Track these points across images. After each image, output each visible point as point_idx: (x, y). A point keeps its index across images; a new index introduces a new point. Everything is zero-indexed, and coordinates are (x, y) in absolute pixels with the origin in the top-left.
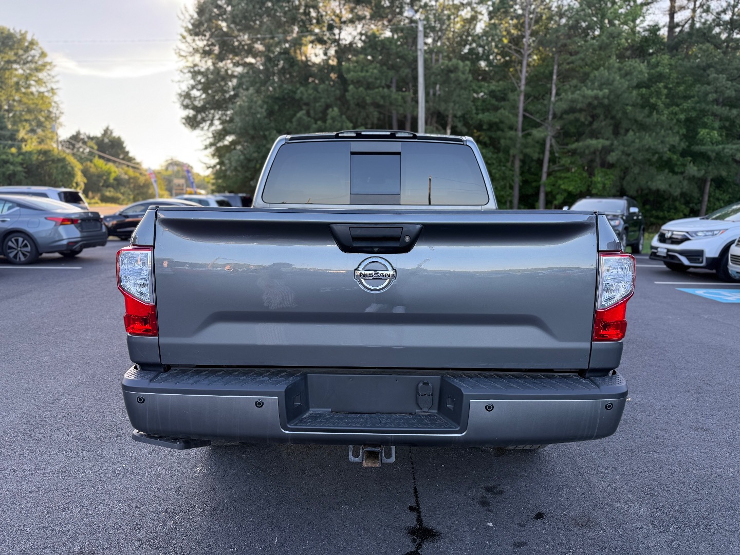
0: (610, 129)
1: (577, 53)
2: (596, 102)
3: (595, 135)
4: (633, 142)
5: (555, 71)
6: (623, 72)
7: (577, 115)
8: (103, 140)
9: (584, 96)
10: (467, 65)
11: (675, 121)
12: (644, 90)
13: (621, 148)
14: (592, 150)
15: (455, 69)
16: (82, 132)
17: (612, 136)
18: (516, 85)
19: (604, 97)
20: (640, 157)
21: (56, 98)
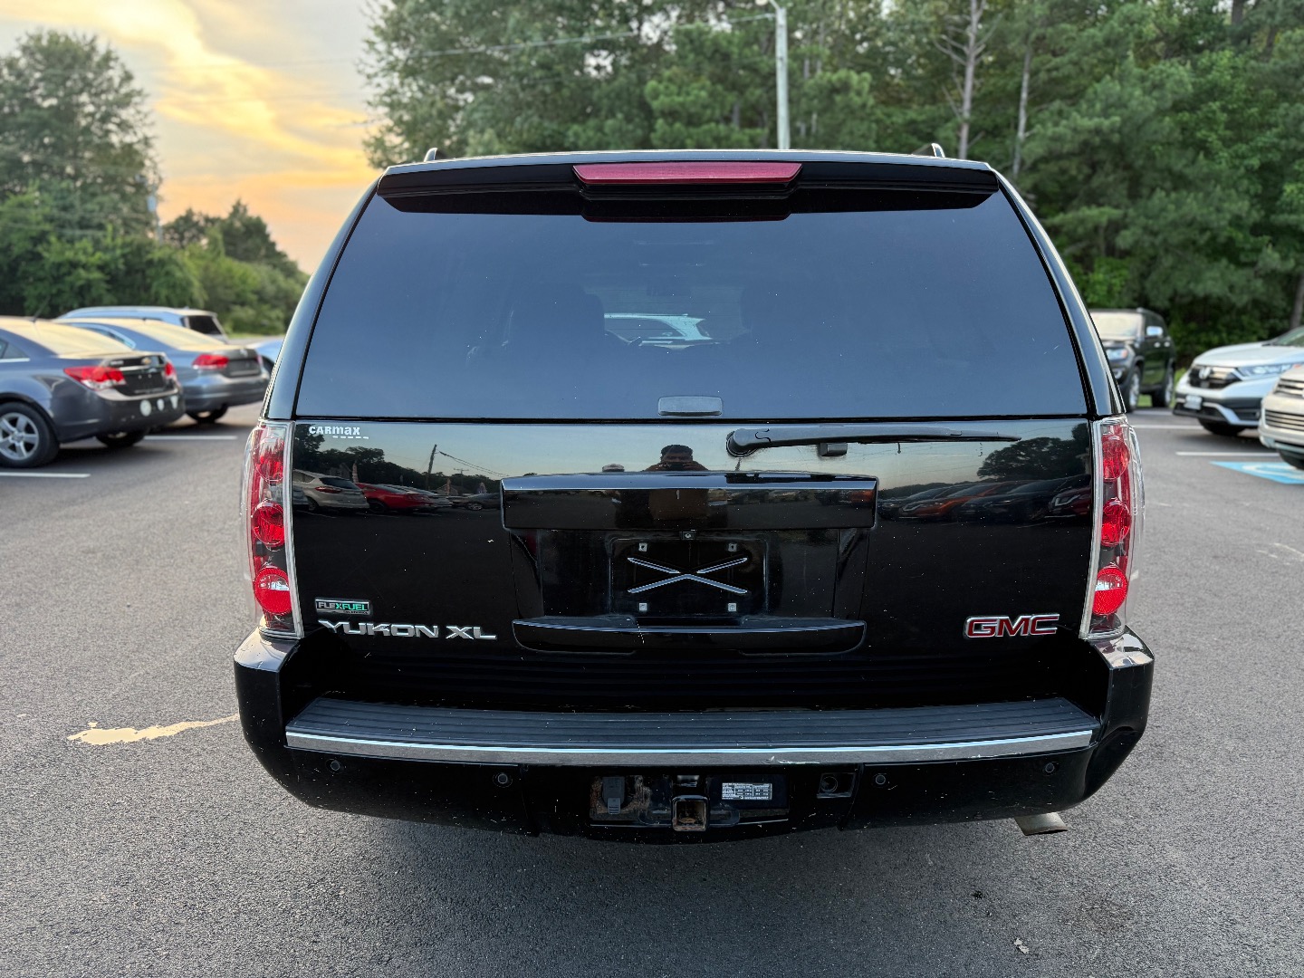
0: (1123, 189)
1: (1063, 52)
2: (1097, 140)
3: (1094, 199)
4: (1163, 210)
5: (1025, 84)
6: (1148, 84)
7: (1064, 164)
8: (231, 224)
9: (1075, 130)
10: (865, 79)
11: (1242, 170)
12: (1186, 116)
13: (1142, 220)
14: (1090, 226)
15: (844, 87)
16: (196, 210)
17: (1126, 201)
18: (954, 109)
19: (1112, 131)
20: (1176, 238)
21: (151, 153)
